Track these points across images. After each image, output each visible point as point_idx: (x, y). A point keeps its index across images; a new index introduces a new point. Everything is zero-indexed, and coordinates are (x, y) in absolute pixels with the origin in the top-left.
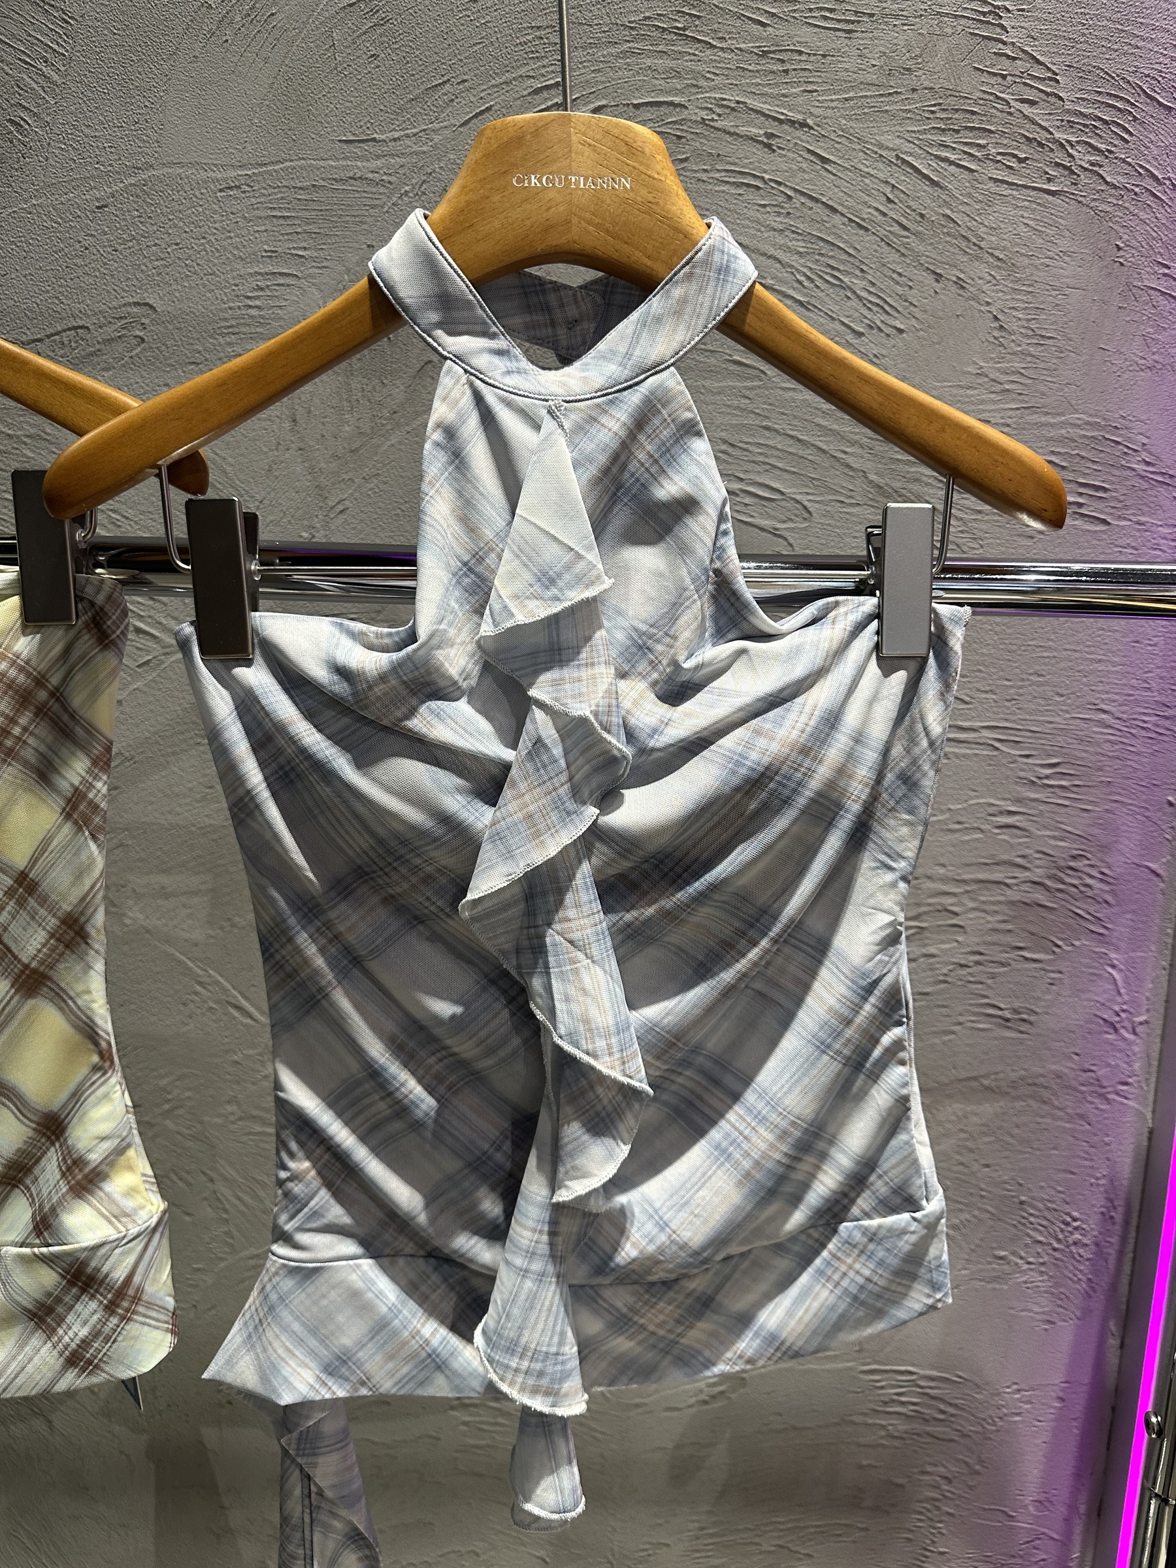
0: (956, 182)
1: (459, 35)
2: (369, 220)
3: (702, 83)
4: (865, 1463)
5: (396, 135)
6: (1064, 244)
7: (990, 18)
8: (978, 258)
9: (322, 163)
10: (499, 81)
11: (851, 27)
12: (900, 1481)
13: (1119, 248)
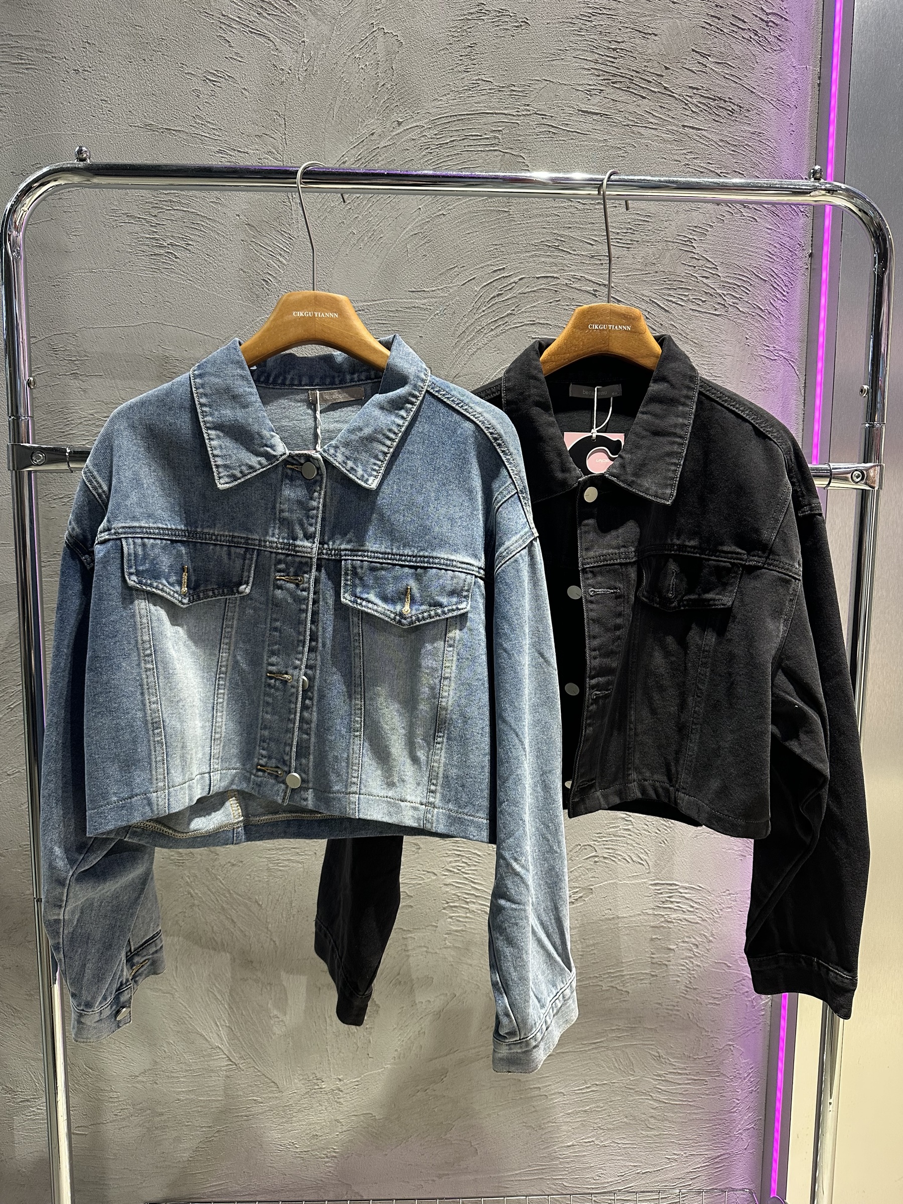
0: (676, 311)
1: (461, 248)
2: (421, 325)
3: (566, 268)
4: (654, 937)
5: (434, 289)
6: (723, 337)
7: (688, 243)
8: (686, 343)
9: (401, 300)
10: (478, 267)
11: (629, 246)
12: (672, 947)
13: (747, 339)
